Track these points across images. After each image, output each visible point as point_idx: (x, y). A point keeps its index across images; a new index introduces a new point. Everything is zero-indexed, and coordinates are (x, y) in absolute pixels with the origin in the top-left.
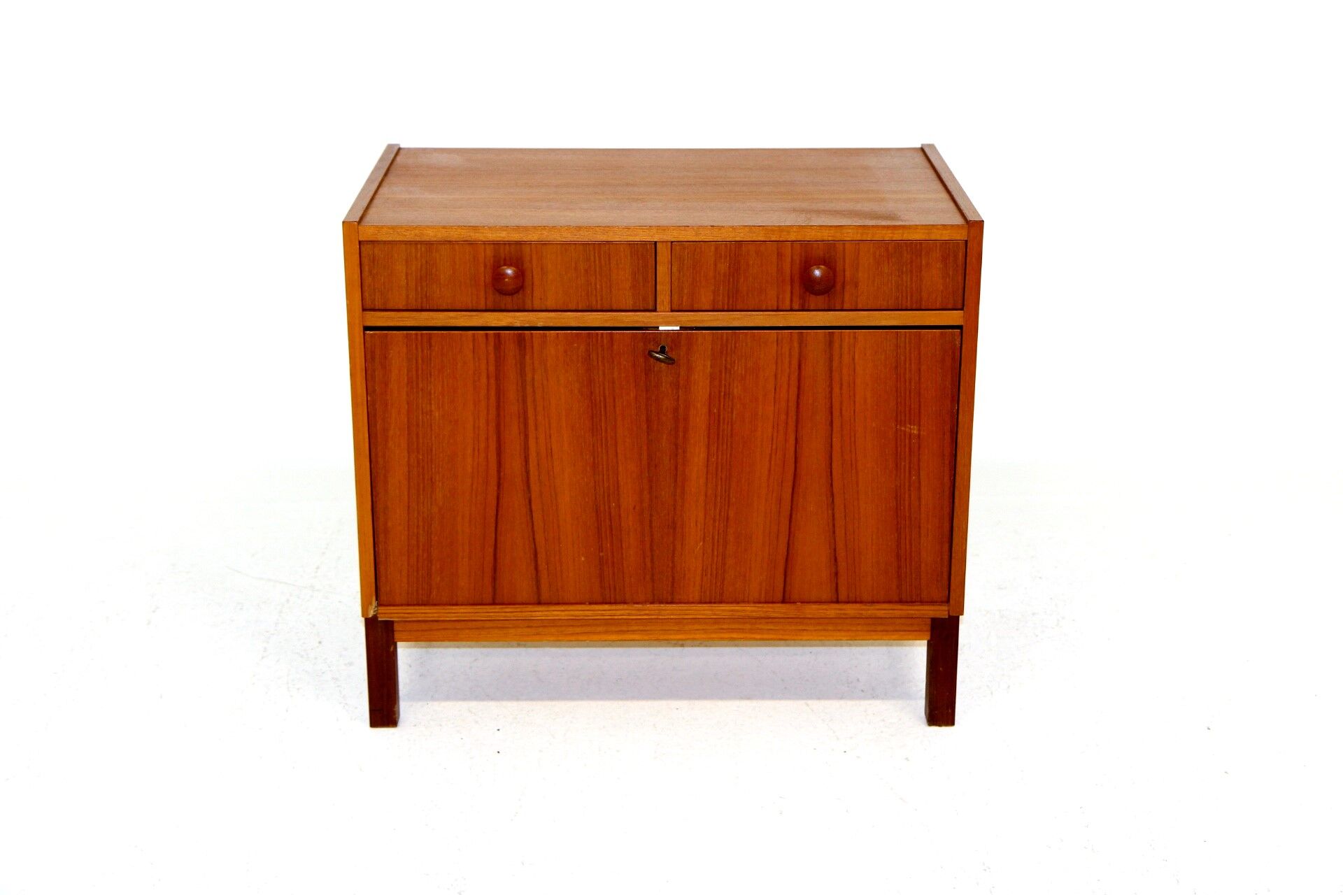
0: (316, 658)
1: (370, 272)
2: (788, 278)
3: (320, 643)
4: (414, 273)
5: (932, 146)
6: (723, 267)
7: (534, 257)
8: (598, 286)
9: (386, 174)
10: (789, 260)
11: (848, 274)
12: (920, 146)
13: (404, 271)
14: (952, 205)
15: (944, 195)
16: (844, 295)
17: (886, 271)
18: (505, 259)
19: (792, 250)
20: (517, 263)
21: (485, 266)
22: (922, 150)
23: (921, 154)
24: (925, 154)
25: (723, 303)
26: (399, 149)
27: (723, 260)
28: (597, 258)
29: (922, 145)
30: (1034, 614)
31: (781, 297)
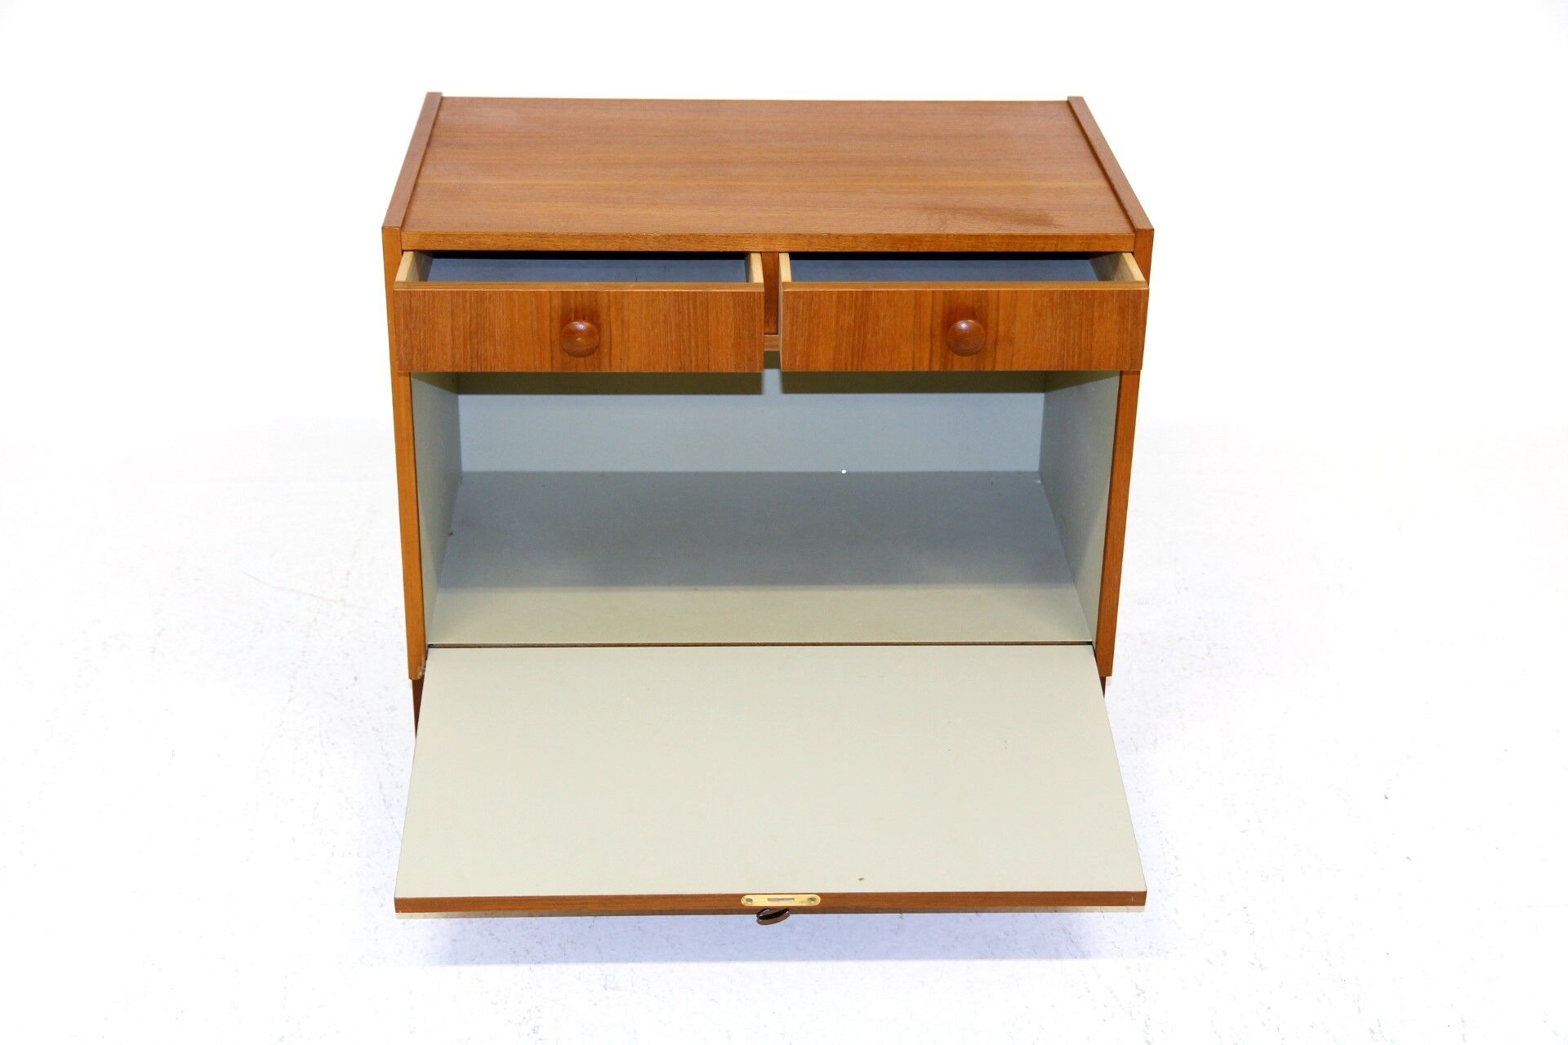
0: (352, 701)
1: (407, 327)
2: (928, 332)
3: (356, 679)
4: (462, 329)
5: (1080, 100)
6: (847, 320)
7: (613, 310)
8: (693, 343)
9: (428, 144)
10: (929, 311)
11: (1002, 329)
12: (1066, 99)
13: (449, 326)
14: (1112, 199)
15: (1102, 183)
16: (996, 352)
17: (1050, 324)
18: (576, 312)
19: (933, 299)
20: (592, 316)
21: (551, 320)
22: (1068, 104)
23: (1067, 112)
24: (1073, 109)
25: (846, 364)
26: (443, 99)
27: (847, 312)
28: (692, 311)
29: (1069, 97)
30: (1180, 639)
31: (917, 355)
